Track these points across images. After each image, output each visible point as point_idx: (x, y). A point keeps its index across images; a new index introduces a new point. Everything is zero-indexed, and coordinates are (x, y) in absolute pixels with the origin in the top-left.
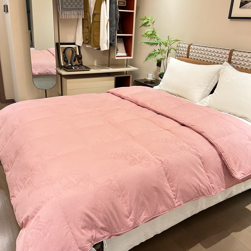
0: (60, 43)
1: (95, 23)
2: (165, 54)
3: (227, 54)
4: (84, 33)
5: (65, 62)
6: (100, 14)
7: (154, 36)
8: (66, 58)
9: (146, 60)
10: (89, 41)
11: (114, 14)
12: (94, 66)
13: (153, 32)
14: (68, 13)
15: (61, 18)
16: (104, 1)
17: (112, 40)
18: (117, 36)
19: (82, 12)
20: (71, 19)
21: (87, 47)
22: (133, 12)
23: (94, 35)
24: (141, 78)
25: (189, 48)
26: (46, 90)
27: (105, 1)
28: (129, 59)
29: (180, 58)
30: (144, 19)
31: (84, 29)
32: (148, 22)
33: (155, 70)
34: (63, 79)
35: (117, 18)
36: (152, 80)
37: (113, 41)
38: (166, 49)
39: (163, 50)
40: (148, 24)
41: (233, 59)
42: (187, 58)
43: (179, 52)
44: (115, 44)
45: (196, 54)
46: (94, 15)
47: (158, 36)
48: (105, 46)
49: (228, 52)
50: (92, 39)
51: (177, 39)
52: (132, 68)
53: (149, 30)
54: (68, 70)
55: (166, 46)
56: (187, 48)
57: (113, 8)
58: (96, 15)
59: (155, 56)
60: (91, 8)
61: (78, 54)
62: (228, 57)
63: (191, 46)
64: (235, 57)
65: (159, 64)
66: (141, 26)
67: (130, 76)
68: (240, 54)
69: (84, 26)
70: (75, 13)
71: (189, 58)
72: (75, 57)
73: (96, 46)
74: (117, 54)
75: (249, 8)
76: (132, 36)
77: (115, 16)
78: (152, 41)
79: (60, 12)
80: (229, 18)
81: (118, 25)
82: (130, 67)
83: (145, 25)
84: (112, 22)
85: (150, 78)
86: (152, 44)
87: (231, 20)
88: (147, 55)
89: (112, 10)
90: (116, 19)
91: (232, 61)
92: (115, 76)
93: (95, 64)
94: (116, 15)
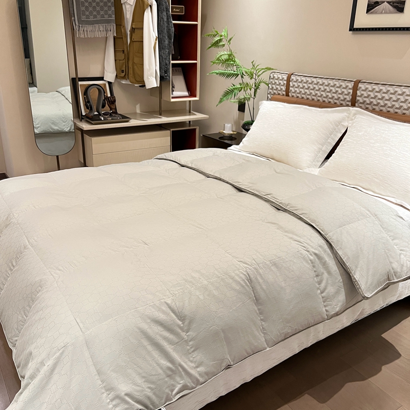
0: (79, 78)
1: (134, 43)
2: (250, 90)
3: (350, 89)
4: (117, 61)
5: (88, 108)
6: (142, 28)
7: (232, 63)
8: (89, 102)
9: (220, 102)
10: (125, 74)
11: (166, 28)
12: (135, 113)
13: (230, 55)
14: (90, 28)
15: (78, 36)
16: (147, 7)
17: (163, 71)
18: (172, 64)
19: (113, 27)
20: (95, 39)
21: (124, 83)
22: (197, 24)
23: (133, 63)
24: (214, 131)
25: (289, 80)
26: (57, 157)
27: (149, 7)
28: (193, 101)
29: (275, 96)
30: (215, 36)
31: (118, 54)
32: (220, 40)
33: (235, 118)
34: (86, 137)
35: (170, 35)
36: (232, 134)
37: (166, 72)
38: (252, 82)
39: (247, 84)
40: (221, 44)
41: (359, 96)
42: (286, 96)
43: (273, 87)
44: (169, 77)
45: (301, 90)
46: (133, 30)
47: (238, 62)
48: (152, 81)
49: (351, 85)
50: (131, 71)
51: (269, 66)
52: (198, 116)
53: (223, 53)
54: (92, 122)
55: (251, 78)
56: (285, 80)
57: (162, 18)
58: (136, 30)
59: (235, 95)
60: (127, 19)
61: (109, 95)
62: (351, 93)
63: (292, 77)
64: (362, 92)
65: (242, 107)
66: (210, 47)
67: (195, 129)
68: (370, 87)
69: (116, 50)
70: (101, 29)
71: (288, 96)
72: (104, 100)
73: (138, 82)
74: (172, 94)
75: (382, 13)
76: (196, 63)
77: (168, 32)
78: (229, 71)
79: (76, 28)
80: (350, 30)
81: (173, 46)
82: (195, 115)
83: (216, 44)
84: (163, 41)
85: (228, 130)
86: (229, 75)
87: (353, 34)
88: (222, 93)
89: (162, 22)
90: (168, 37)
91: (358, 98)
92: (171, 130)
93: (138, 111)
94: (169, 30)
